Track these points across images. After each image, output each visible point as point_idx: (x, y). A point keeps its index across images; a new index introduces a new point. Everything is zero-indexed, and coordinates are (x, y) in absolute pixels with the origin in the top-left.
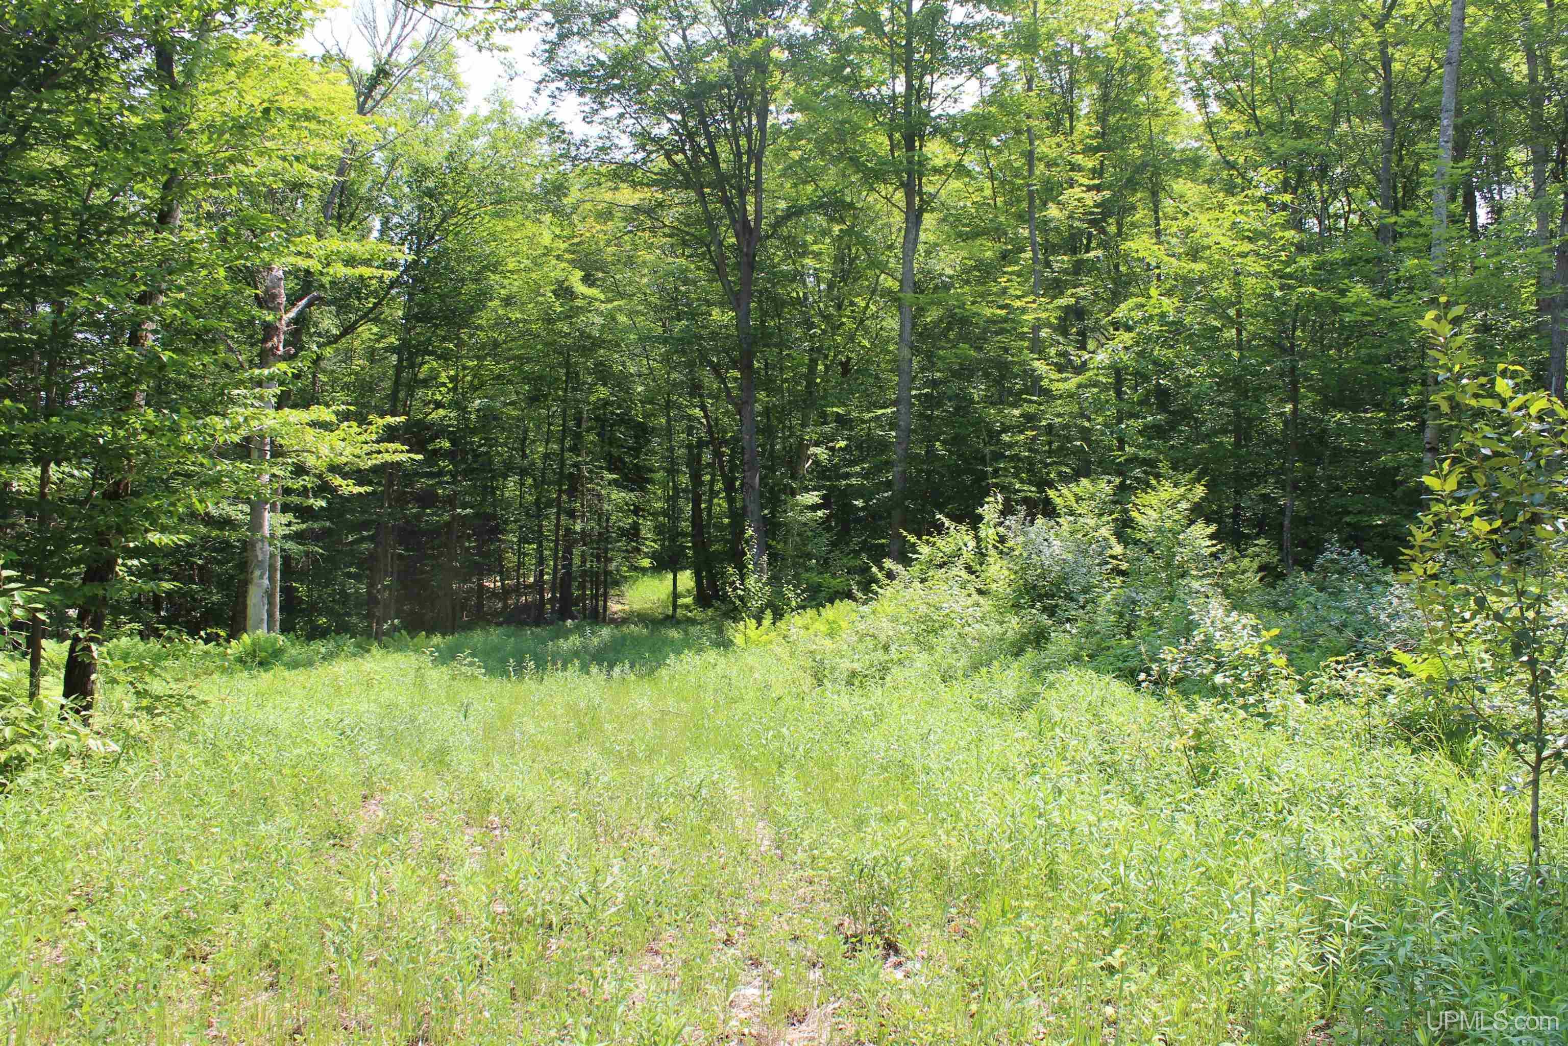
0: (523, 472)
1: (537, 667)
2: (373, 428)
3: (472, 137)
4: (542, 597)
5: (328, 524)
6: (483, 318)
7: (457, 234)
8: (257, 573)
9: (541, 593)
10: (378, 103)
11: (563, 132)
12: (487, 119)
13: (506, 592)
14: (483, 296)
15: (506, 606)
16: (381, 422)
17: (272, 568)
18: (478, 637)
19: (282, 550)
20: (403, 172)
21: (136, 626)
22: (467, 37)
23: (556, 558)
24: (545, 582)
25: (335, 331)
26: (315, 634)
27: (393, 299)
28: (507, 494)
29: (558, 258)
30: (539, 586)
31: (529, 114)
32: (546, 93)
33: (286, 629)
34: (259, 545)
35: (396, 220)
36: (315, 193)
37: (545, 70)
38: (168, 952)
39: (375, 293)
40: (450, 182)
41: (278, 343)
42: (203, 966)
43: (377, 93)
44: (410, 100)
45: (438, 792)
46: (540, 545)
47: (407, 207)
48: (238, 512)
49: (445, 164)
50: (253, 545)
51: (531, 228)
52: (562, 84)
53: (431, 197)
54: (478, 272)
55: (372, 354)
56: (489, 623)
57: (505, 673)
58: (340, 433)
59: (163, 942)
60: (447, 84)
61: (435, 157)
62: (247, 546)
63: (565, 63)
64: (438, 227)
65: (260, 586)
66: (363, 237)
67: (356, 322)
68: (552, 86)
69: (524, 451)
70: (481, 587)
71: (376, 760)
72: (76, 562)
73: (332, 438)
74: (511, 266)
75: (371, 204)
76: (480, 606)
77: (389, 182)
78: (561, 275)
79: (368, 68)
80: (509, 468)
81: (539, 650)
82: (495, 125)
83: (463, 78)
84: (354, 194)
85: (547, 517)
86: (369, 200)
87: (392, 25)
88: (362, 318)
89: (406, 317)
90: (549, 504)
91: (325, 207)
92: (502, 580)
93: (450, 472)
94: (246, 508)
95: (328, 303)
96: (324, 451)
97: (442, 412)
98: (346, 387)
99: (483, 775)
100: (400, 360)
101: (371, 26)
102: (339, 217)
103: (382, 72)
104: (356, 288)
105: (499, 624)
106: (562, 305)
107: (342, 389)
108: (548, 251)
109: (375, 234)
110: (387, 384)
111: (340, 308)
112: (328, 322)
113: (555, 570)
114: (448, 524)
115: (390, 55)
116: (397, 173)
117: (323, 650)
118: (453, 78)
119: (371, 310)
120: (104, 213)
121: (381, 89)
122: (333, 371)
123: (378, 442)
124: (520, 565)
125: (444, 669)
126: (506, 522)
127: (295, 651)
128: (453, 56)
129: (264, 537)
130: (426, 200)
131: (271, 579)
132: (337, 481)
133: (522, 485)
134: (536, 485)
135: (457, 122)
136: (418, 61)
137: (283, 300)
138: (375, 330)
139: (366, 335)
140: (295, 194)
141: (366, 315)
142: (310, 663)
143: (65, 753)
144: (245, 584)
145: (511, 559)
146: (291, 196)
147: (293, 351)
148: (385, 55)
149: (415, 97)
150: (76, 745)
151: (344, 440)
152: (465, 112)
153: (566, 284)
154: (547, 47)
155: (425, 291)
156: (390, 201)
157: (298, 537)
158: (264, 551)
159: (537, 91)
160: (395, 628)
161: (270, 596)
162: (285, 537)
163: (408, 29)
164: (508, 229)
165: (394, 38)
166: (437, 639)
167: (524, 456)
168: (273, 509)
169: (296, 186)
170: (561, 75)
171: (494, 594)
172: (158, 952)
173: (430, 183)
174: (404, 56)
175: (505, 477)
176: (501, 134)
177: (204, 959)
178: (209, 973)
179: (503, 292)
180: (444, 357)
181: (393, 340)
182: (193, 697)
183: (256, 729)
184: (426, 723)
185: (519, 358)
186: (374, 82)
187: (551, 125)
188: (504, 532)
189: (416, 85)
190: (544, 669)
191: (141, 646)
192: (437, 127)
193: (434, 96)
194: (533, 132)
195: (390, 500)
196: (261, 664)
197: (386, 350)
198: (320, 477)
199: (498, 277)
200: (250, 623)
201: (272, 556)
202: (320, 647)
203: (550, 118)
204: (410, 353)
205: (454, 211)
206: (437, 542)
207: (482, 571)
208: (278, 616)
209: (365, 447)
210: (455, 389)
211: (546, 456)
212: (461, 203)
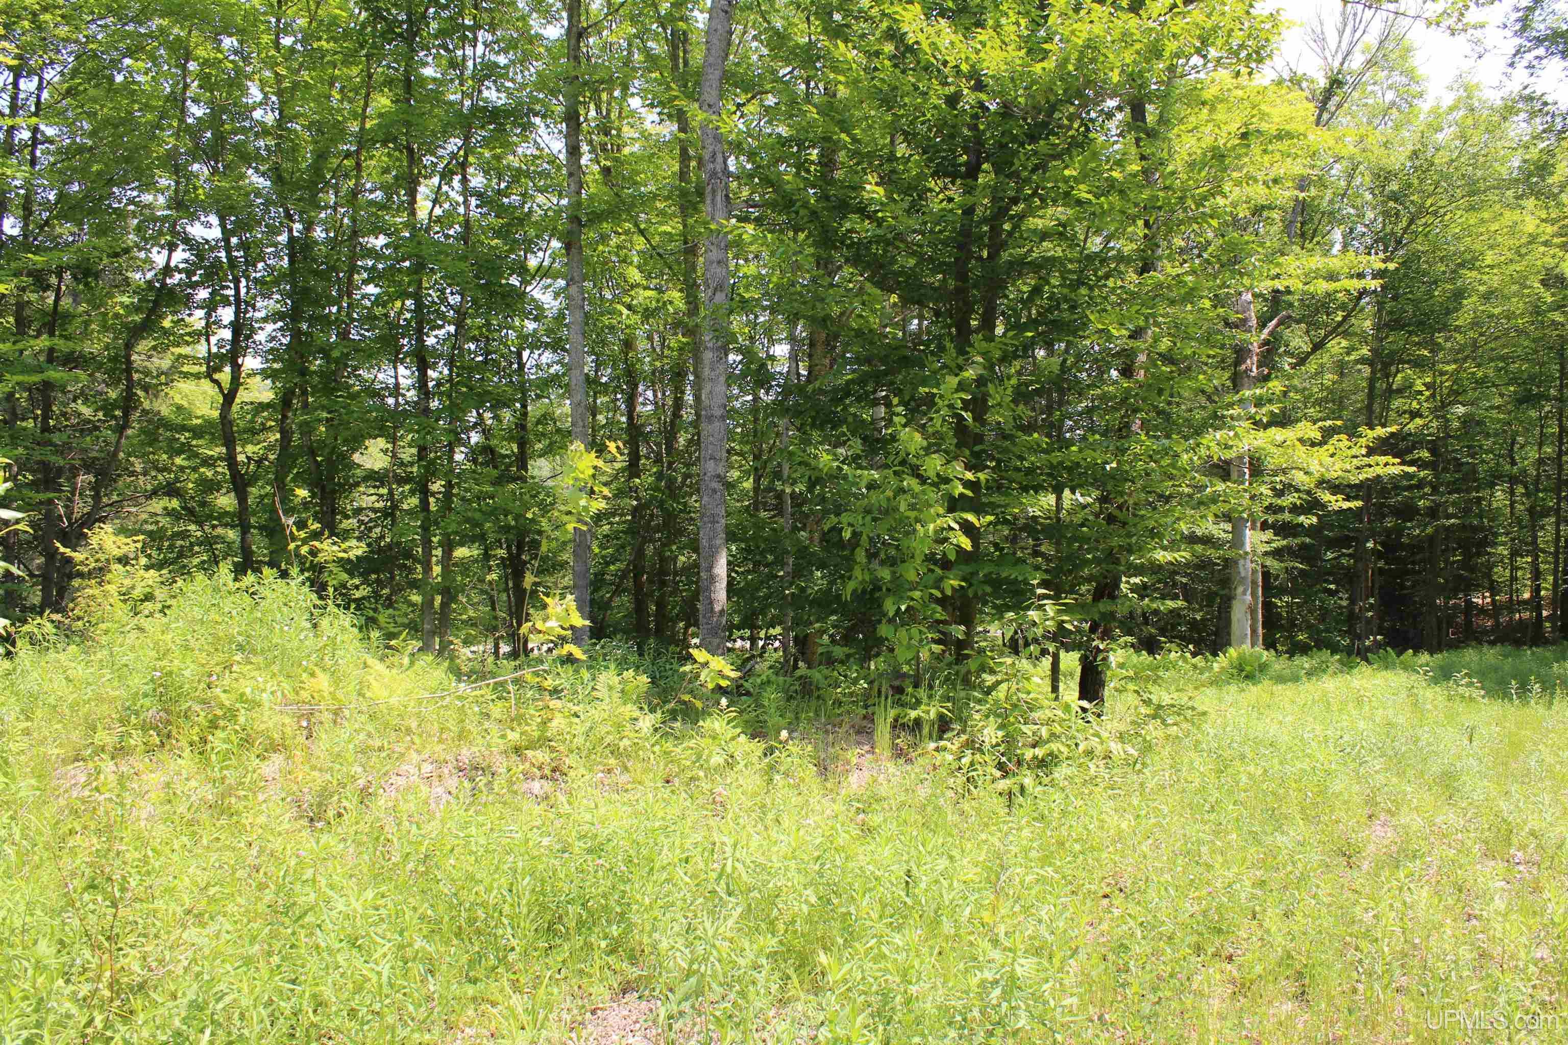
0: (1513, 480)
1: (1544, 690)
2: (1363, 441)
3: (1436, 131)
4: (1540, 614)
5: (1308, 540)
6: (1463, 318)
7: (1426, 235)
8: (1240, 590)
9: (1538, 608)
10: (1333, 114)
11: (1546, 104)
12: (1451, 109)
13: (1497, 608)
14: (1459, 295)
15: (1498, 624)
16: (1371, 434)
17: (1254, 582)
18: (1470, 655)
19: (1263, 566)
20: (1364, 179)
21: (1129, 639)
22: (1438, 24)
23: (1555, 572)
24: (1541, 598)
25: (1307, 348)
26: (1297, 649)
27: (1362, 310)
28: (1495, 505)
29: (1546, 244)
30: (1535, 603)
31: (1504, 93)
32: (1521, 64)
33: (1269, 644)
34: (1241, 562)
35: (1360, 229)
36: (1276, 215)
37: (1518, 41)
38: (1198, 949)
39: (1343, 307)
40: (1416, 182)
41: (1252, 365)
42: (1229, 967)
43: (1331, 106)
44: (1366, 105)
45: (1449, 817)
46: (1536, 557)
47: (1370, 215)
48: (1220, 531)
49: (1409, 164)
50: (1236, 563)
51: (1509, 216)
52: (1541, 51)
53: (1396, 200)
54: (1454, 272)
55: (1342, 368)
56: (1480, 642)
57: (1506, 695)
58: (1330, 448)
59: (1195, 938)
60: (1404, 80)
61: (1398, 159)
62: (1228, 563)
63: (1542, 27)
64: (1405, 230)
65: (1244, 601)
66: (1326, 253)
67: (1326, 336)
68: (1529, 56)
69: (1513, 459)
70: (1469, 603)
71: (1380, 779)
72: (1089, 580)
73: (1322, 453)
74: (1488, 261)
75: (1332, 217)
76: (1468, 623)
77: (1350, 192)
78: (1549, 261)
79: (1322, 83)
80: (1495, 477)
81: (1542, 671)
82: (1461, 113)
83: (1421, 71)
84: (1316, 209)
85: (1542, 528)
86: (1331, 213)
87: (1341, 33)
88: (1331, 333)
89: (1378, 327)
90: (1546, 513)
91: (1288, 226)
92: (1492, 596)
93: (1430, 483)
94: (1228, 527)
95: (1298, 322)
96: (1315, 467)
97: (1419, 421)
98: (1318, 402)
99: (1503, 805)
100: (1373, 372)
101: (1320, 39)
102: (1303, 235)
103: (1336, 83)
104: (1323, 304)
105: (1492, 643)
106: (1553, 295)
107: (1314, 406)
108: (1533, 239)
109: (1338, 247)
110: (1361, 396)
111: (1309, 324)
112: (1298, 340)
113: (1555, 585)
114: (1431, 539)
115: (1342, 64)
116: (1358, 181)
117: (1307, 666)
118: (1411, 75)
119: (1340, 324)
120: (1101, 258)
121: (1336, 100)
122: (1305, 389)
123: (1368, 455)
124: (1514, 579)
125: (1437, 689)
126: (1496, 535)
127: (1279, 664)
128: (1408, 50)
129: (1246, 553)
130: (1391, 204)
131: (1253, 594)
132: (1326, 497)
133: (1512, 493)
134: (1527, 495)
135: (1417, 116)
136: (1370, 63)
137: (1254, 322)
138: (1344, 343)
139: (1336, 350)
140: (1256, 218)
141: (1335, 329)
142: (1296, 679)
143: (1089, 753)
144: (1227, 601)
145: (1501, 573)
146: (1254, 220)
147: (1266, 371)
148: (1336, 64)
149: (1370, 101)
150: (1099, 747)
151: (1332, 456)
152: (1425, 106)
153: (1557, 270)
154: (1520, 14)
155: (1395, 298)
156: (1352, 211)
157: (1277, 554)
158: (1248, 568)
159: (1512, 65)
160: (1378, 645)
161: (1253, 611)
162: (1266, 554)
163: (1358, 35)
164: (1483, 221)
165: (1344, 46)
166: (1424, 657)
167: (1513, 463)
168: (1253, 528)
169: (1258, 211)
170: (1539, 41)
171: (1482, 610)
172: (1189, 946)
173: (1394, 186)
174: (1357, 61)
175: (1492, 485)
176: (1470, 122)
177: (1230, 958)
178: (1235, 974)
179: (1481, 288)
180: (1419, 364)
181: (1365, 351)
182: (1193, 709)
183: (1257, 742)
184: (1429, 744)
185: (1503, 358)
186: (1328, 94)
187: (1530, 98)
188: (1494, 544)
189: (1370, 88)
190: (1552, 694)
191: (1135, 658)
192: (1397, 128)
193: (1390, 96)
194: (1508, 111)
195: (1369, 514)
196: (1247, 677)
197: (1357, 362)
198: (1309, 493)
199: (1474, 274)
200: (1233, 638)
201: (1254, 572)
202: (1305, 662)
203: (1527, 92)
204: (1383, 363)
205: (1422, 211)
206: (1418, 557)
207: (1469, 586)
208: (1260, 631)
209: (1355, 461)
210: (1433, 396)
211: (1540, 462)
212: (1429, 202)
